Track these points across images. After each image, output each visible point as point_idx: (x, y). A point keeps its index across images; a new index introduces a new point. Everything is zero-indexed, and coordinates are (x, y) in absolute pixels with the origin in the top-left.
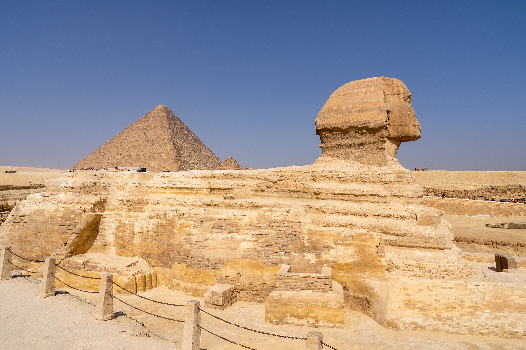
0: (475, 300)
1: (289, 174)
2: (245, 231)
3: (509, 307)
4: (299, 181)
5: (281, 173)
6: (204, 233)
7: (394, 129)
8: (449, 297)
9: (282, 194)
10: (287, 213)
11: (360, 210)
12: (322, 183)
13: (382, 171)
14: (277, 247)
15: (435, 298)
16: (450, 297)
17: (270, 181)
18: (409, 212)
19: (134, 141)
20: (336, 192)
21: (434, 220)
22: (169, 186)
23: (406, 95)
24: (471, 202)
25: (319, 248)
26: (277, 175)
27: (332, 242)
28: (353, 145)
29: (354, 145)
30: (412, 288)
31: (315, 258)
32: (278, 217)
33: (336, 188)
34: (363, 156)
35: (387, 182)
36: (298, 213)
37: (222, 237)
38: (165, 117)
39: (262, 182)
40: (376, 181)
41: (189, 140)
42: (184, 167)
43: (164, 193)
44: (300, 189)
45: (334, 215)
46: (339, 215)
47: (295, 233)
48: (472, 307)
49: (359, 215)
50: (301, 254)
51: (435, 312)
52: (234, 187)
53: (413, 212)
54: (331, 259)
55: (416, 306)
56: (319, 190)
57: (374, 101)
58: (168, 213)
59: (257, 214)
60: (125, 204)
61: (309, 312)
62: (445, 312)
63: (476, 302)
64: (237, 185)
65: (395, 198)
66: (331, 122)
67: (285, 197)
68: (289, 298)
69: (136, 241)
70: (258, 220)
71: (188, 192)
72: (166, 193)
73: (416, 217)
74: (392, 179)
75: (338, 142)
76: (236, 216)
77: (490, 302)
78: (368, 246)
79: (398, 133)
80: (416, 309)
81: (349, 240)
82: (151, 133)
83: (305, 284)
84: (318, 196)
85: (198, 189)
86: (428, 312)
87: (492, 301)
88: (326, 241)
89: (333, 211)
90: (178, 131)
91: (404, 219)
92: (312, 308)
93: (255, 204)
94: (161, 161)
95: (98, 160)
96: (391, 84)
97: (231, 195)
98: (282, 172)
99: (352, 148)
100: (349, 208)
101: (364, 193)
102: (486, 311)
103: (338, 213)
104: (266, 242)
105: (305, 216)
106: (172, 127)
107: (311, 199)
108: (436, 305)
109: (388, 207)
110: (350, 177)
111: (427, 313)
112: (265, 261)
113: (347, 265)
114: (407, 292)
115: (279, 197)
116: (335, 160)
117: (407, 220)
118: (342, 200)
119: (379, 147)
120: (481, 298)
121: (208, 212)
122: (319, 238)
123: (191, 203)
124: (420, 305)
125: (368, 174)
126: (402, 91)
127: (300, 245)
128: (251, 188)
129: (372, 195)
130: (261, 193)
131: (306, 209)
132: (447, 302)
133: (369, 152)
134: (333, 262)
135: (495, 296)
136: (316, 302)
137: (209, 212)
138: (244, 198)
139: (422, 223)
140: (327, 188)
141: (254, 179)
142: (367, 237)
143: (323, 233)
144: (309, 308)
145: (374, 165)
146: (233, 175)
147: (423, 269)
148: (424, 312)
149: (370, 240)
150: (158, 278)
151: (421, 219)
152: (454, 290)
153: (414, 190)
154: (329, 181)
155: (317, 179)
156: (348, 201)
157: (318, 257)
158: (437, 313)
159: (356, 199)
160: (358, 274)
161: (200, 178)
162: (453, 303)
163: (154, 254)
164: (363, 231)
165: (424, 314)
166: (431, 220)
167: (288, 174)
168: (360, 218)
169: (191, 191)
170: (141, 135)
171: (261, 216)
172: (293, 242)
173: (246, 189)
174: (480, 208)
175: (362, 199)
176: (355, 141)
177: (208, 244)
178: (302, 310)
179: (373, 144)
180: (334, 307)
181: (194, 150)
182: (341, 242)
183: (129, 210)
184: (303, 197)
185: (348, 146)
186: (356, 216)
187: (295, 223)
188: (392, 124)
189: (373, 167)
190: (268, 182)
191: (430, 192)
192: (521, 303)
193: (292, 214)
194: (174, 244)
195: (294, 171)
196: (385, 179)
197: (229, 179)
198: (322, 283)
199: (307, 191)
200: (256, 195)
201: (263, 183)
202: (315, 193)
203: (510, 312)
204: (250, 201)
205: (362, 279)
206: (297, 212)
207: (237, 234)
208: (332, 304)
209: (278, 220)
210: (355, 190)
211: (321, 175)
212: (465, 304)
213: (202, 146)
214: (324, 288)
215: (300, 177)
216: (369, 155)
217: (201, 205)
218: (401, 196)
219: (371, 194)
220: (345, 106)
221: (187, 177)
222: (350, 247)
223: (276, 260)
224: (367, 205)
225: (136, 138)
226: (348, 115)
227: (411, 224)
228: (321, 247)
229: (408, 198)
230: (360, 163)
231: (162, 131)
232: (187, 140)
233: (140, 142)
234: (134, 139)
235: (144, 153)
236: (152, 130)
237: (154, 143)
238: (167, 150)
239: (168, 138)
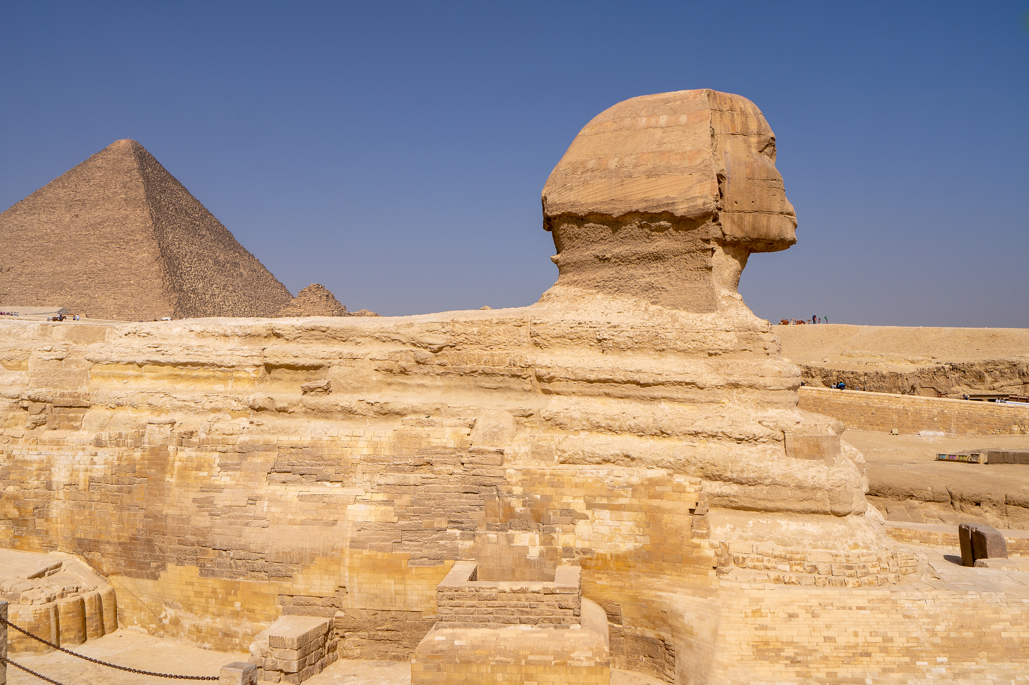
0: (914, 635)
1: (475, 330)
2: (358, 478)
3: (988, 647)
4: (500, 346)
5: (453, 326)
6: (250, 484)
7: (733, 221)
8: (857, 630)
9: (456, 381)
10: (468, 430)
11: (651, 420)
12: (559, 353)
13: (705, 325)
14: (443, 515)
15: (826, 634)
16: (859, 630)
17: (426, 348)
18: (767, 426)
19: (46, 234)
20: (593, 377)
21: (825, 444)
22: (152, 359)
23: (762, 138)
24: (906, 400)
25: (550, 517)
26: (443, 330)
27: (582, 501)
28: (634, 258)
29: (638, 259)
30: (772, 611)
31: (538, 542)
32: (445, 441)
33: (592, 365)
34: (659, 286)
35: (717, 351)
36: (495, 430)
37: (297, 493)
38: (135, 172)
39: (404, 348)
40: (689, 348)
41: (204, 236)
42: (191, 307)
43: (137, 377)
44: (501, 368)
45: (587, 433)
46: (600, 434)
47: (488, 481)
48: (908, 651)
49: (649, 432)
50: (504, 533)
51: (824, 666)
52: (330, 361)
53: (776, 426)
54: (579, 545)
55: (782, 654)
56: (550, 370)
57: (689, 148)
58: (147, 431)
59: (390, 433)
60: (26, 409)
61: (524, 678)
62: (848, 666)
63: (917, 638)
64: (337, 357)
65: (735, 391)
66: (582, 198)
67: (464, 388)
68: (474, 647)
69: (58, 509)
70: (394, 447)
71: (206, 374)
72: (141, 376)
73: (785, 439)
74: (729, 344)
75: (598, 249)
76: (336, 439)
77: (947, 638)
78: (670, 511)
79: (743, 231)
80: (781, 662)
81: (622, 496)
82: (96, 214)
83: (513, 609)
84: (547, 386)
85: (233, 367)
86: (807, 666)
87: (953, 635)
88: (567, 499)
89: (585, 423)
90: (172, 211)
91: (756, 443)
92: (532, 670)
93: (385, 406)
94: (125, 290)
96: (728, 108)
97: (323, 383)
98: (457, 325)
99: (633, 266)
100: (624, 415)
101: (660, 379)
102: (939, 660)
103: (597, 427)
104: (413, 503)
105: (513, 437)
106: (156, 199)
107: (530, 394)
108: (827, 649)
109: (717, 414)
110: (627, 339)
111: (805, 670)
112: (412, 553)
113: (617, 558)
114: (760, 621)
115: (449, 388)
116: (592, 294)
117: (762, 445)
118: (607, 395)
119: (699, 264)
120: (927, 630)
121: (259, 428)
122: (549, 491)
123: (212, 405)
124: (789, 652)
125: (670, 330)
126: (753, 127)
127: (501, 511)
128: (375, 365)
129: (680, 383)
130: (401, 379)
131: (518, 418)
132: (852, 640)
133: (673, 276)
134: (584, 551)
135: (960, 624)
136: (542, 653)
137: (262, 427)
138: (356, 390)
139: (796, 453)
140: (570, 365)
141: (384, 342)
142: (668, 488)
143: (558, 480)
144: (523, 669)
145: (686, 309)
146: (328, 331)
147: (798, 564)
148: (798, 669)
149: (675, 495)
150: (120, 606)
151: (796, 442)
152: (867, 612)
153: (780, 372)
154: (575, 347)
155: (545, 343)
156: (622, 398)
157: (548, 540)
158: (830, 670)
159: (642, 393)
160: (644, 579)
161: (236, 338)
162: (866, 645)
163: (108, 542)
164: (657, 473)
165: (798, 674)
166: (818, 446)
167: (471, 330)
168: (651, 441)
169: (211, 373)
170: (67, 219)
171: (400, 437)
172: (482, 502)
173: (363, 368)
174: (925, 415)
175: (656, 394)
176: (640, 249)
177: (259, 513)
178: (506, 676)
179: (684, 256)
180: (585, 664)
181: (216, 262)
182: (605, 501)
183: (36, 425)
184: (510, 389)
185: (623, 260)
186: (641, 436)
187: (489, 456)
188: (730, 208)
189: (683, 313)
190: (419, 349)
191: (813, 377)
192: (1015, 639)
193: (480, 432)
194: (164, 513)
195: (487, 323)
196: (711, 344)
197: (315, 341)
198: (557, 605)
199: (519, 374)
200: (389, 384)
201: (406, 352)
202: (540, 379)
203: (991, 660)
204: (372, 397)
205: (653, 593)
206: (495, 427)
207: (338, 485)
208: (582, 658)
209: (445, 448)
210: (639, 371)
211: (555, 332)
212: (893, 645)
213: (239, 253)
214: (561, 617)
215: (503, 338)
216: (673, 283)
217: (240, 408)
218: (750, 387)
219: (679, 380)
220: (617, 159)
221: (201, 335)
222: (625, 514)
223: (439, 550)
224: (667, 407)
225: (54, 228)
226: (625, 182)
227: (771, 455)
228: (555, 514)
229: (765, 392)
230: (653, 303)
231: (129, 209)
232: (199, 235)
233: (65, 239)
234: (45, 229)
235: (76, 268)
236: (99, 207)
237: (105, 241)
238: (141, 262)
239: (144, 230)
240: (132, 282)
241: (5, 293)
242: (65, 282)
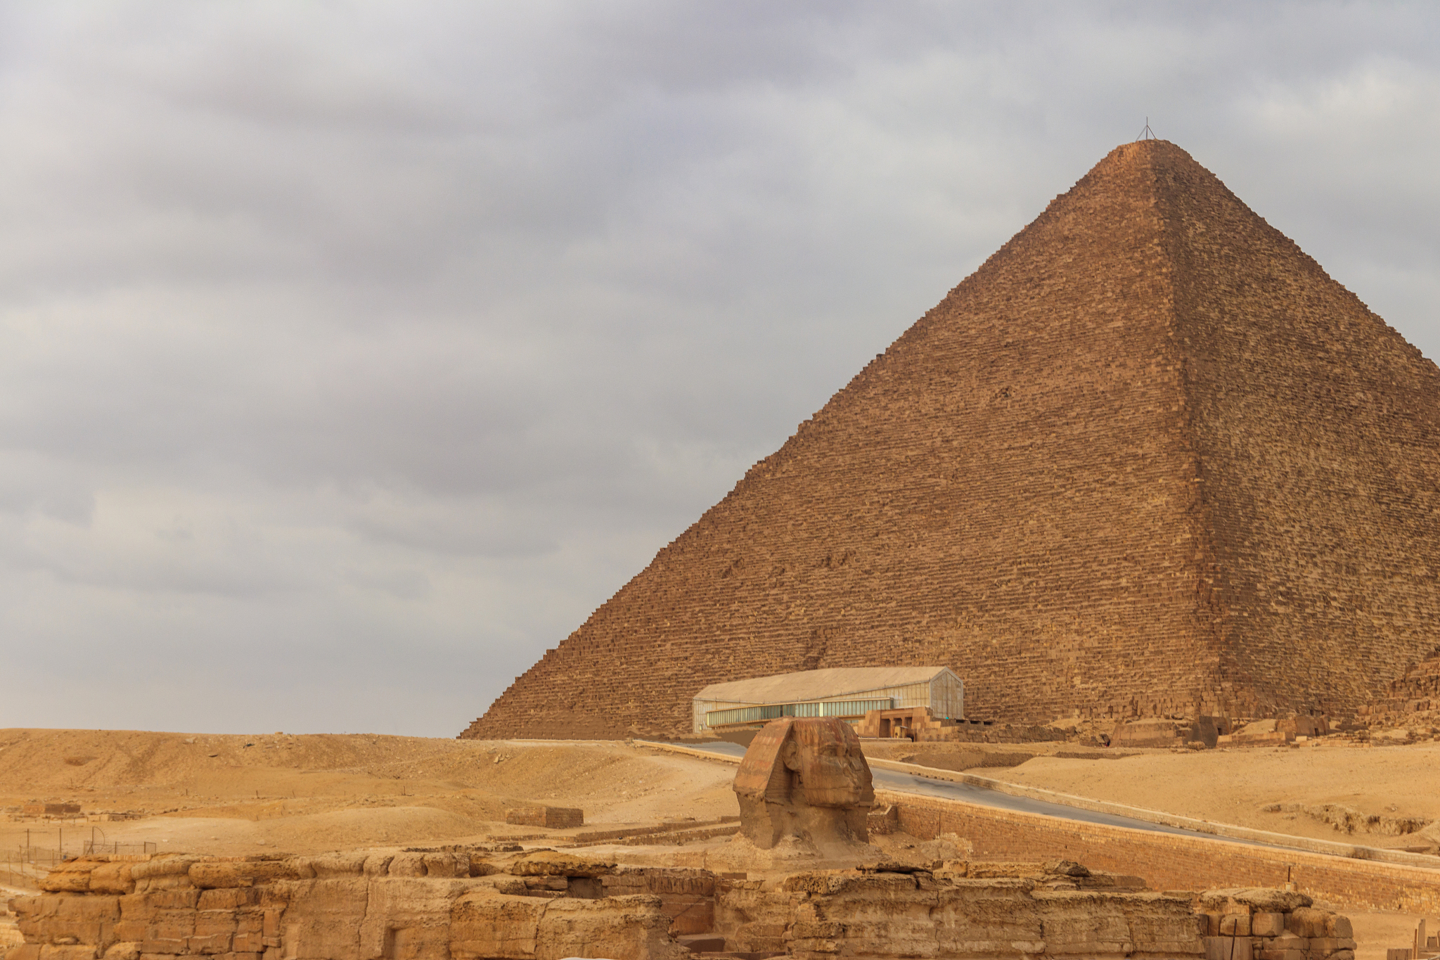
19: (932, 451)
38: (1154, 246)
82: (1051, 383)
94: (1107, 607)
95: (694, 615)
170: (983, 403)
225: (950, 432)
231: (1130, 363)
232: (1337, 409)
233: (973, 463)
234: (931, 437)
235: (995, 545)
236: (1059, 362)
237: (1068, 463)
238: (1149, 523)
239: (1165, 425)
240: (1124, 582)
241: (835, 624)
242: (969, 588)
